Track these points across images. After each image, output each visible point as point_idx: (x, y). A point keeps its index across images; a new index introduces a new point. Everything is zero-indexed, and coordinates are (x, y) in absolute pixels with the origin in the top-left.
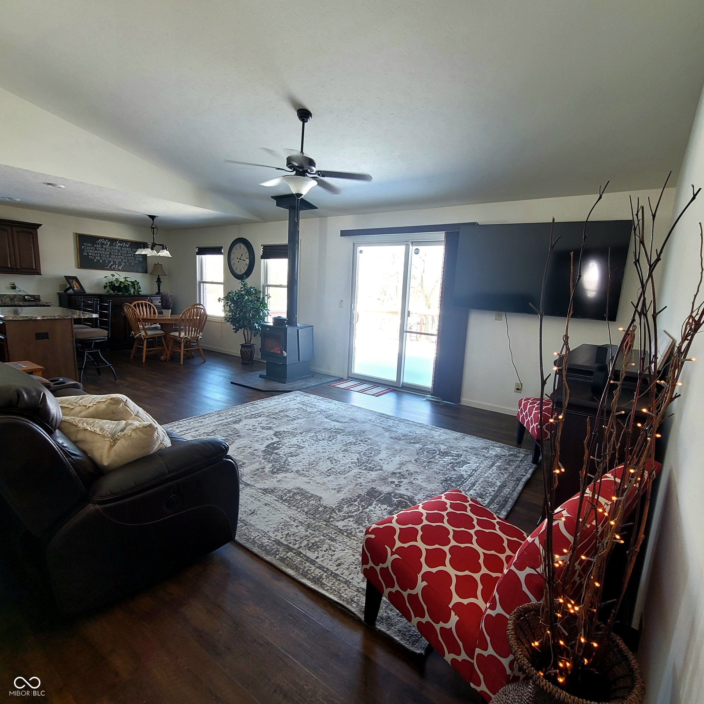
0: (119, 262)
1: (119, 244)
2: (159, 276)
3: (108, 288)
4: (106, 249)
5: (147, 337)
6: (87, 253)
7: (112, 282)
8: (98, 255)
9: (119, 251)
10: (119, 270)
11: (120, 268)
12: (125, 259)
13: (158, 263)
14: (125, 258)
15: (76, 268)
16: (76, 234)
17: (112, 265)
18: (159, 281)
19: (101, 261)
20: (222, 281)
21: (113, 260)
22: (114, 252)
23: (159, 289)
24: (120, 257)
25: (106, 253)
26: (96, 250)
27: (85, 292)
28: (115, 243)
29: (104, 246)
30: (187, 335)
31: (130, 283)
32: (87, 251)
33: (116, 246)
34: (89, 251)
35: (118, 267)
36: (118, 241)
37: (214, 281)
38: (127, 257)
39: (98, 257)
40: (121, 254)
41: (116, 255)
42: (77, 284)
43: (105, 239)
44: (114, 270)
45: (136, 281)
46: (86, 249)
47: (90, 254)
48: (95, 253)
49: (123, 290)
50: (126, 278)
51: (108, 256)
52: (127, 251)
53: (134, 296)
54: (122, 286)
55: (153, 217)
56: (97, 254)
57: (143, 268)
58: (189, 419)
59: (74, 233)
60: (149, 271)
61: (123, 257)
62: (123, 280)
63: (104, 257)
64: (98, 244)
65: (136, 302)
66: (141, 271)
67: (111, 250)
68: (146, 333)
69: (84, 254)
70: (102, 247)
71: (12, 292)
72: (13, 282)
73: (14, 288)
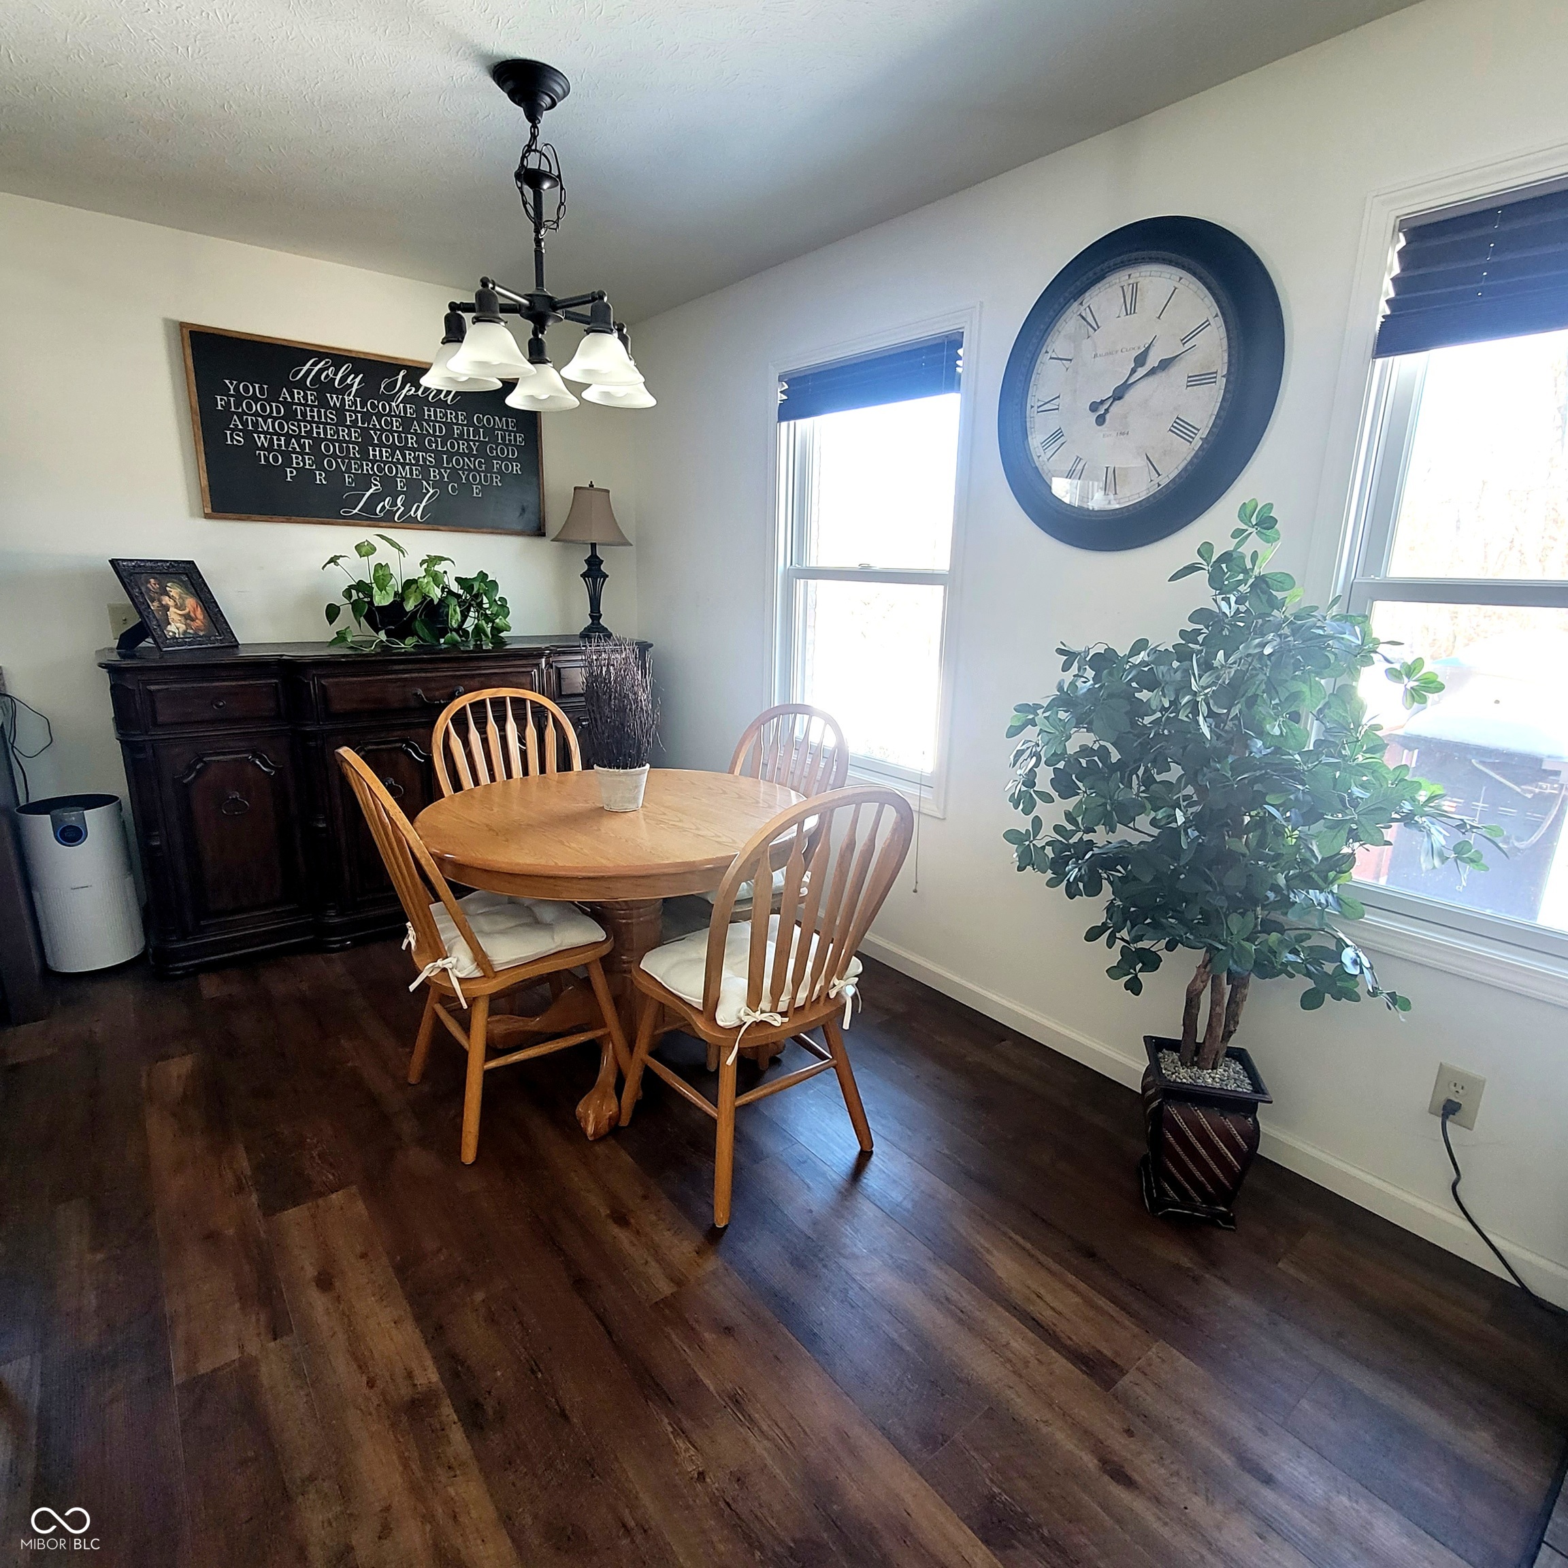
0: (409, 482)
1: (409, 390)
2: (593, 546)
3: (346, 617)
4: (340, 411)
5: (493, 986)
6: (248, 435)
7: (361, 586)
8: (302, 446)
9: (406, 423)
10: (409, 522)
11: (417, 512)
12: (439, 466)
13: (591, 486)
14: (439, 460)
15: (193, 514)
16: (182, 325)
17: (376, 498)
18: (594, 572)
19: (320, 478)
20: (942, 563)
21: (380, 469)
22: (382, 430)
23: (595, 614)
24: (415, 458)
25: (343, 433)
26: (290, 416)
27: (236, 645)
28: (386, 381)
29: (334, 400)
30: (765, 1004)
31: (455, 588)
32: (245, 424)
33: (392, 398)
34: (255, 424)
35: (407, 506)
36: (402, 374)
37: (878, 564)
38: (451, 456)
39: (303, 453)
40: (420, 438)
41: (393, 448)
42: (191, 602)
43: (338, 358)
44: (388, 519)
45: (483, 576)
46: (240, 416)
47: (261, 440)
48: (288, 437)
49: (418, 625)
50: (432, 560)
51: (354, 451)
52: (449, 426)
53: (478, 656)
54: (410, 606)
56: (298, 438)
57: (523, 510)
59: (167, 322)
60: (554, 523)
61: (431, 459)
62: (419, 572)
63: (334, 456)
64: (301, 385)
65: (464, 701)
66: (519, 528)
67: (367, 417)
68: (480, 958)
69: (229, 442)
70: (324, 403)
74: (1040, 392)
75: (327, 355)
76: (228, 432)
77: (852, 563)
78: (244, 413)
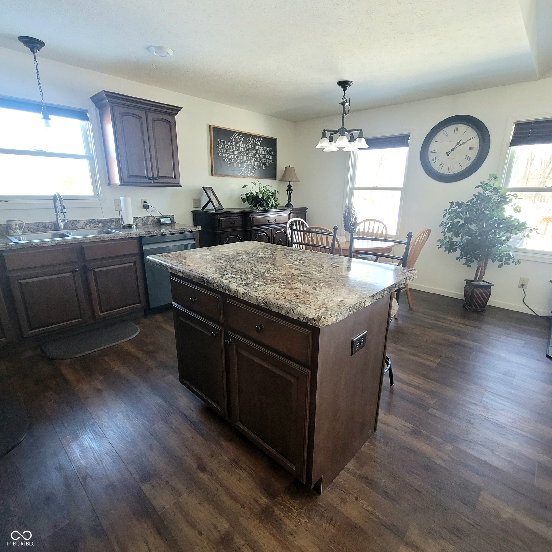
0: (251, 166)
1: (252, 141)
2: (290, 182)
4: (239, 147)
6: (222, 154)
8: (232, 157)
9: (251, 150)
10: (251, 177)
11: (252, 174)
12: (257, 161)
13: (290, 166)
14: (257, 159)
15: (209, 175)
16: (210, 126)
17: (245, 170)
18: (289, 189)
19: (235, 165)
21: (246, 162)
22: (247, 152)
23: (289, 201)
24: (253, 159)
25: (240, 153)
26: (230, 149)
28: (248, 139)
29: (238, 144)
32: (221, 151)
33: (249, 144)
34: (223, 151)
36: (251, 137)
37: (380, 186)
38: (259, 158)
39: (232, 158)
40: (254, 154)
41: (249, 157)
42: (215, 198)
43: (240, 133)
44: (247, 176)
47: (224, 155)
48: (229, 154)
50: (265, 186)
51: (241, 157)
52: (259, 150)
56: (231, 154)
59: (207, 124)
60: (278, 176)
63: (238, 159)
64: (232, 140)
66: (271, 177)
67: (244, 149)
69: (218, 156)
70: (236, 145)
71: (144, 214)
72: (144, 198)
73: (146, 207)
75: (236, 133)
76: (218, 153)
77: (372, 186)
78: (221, 148)
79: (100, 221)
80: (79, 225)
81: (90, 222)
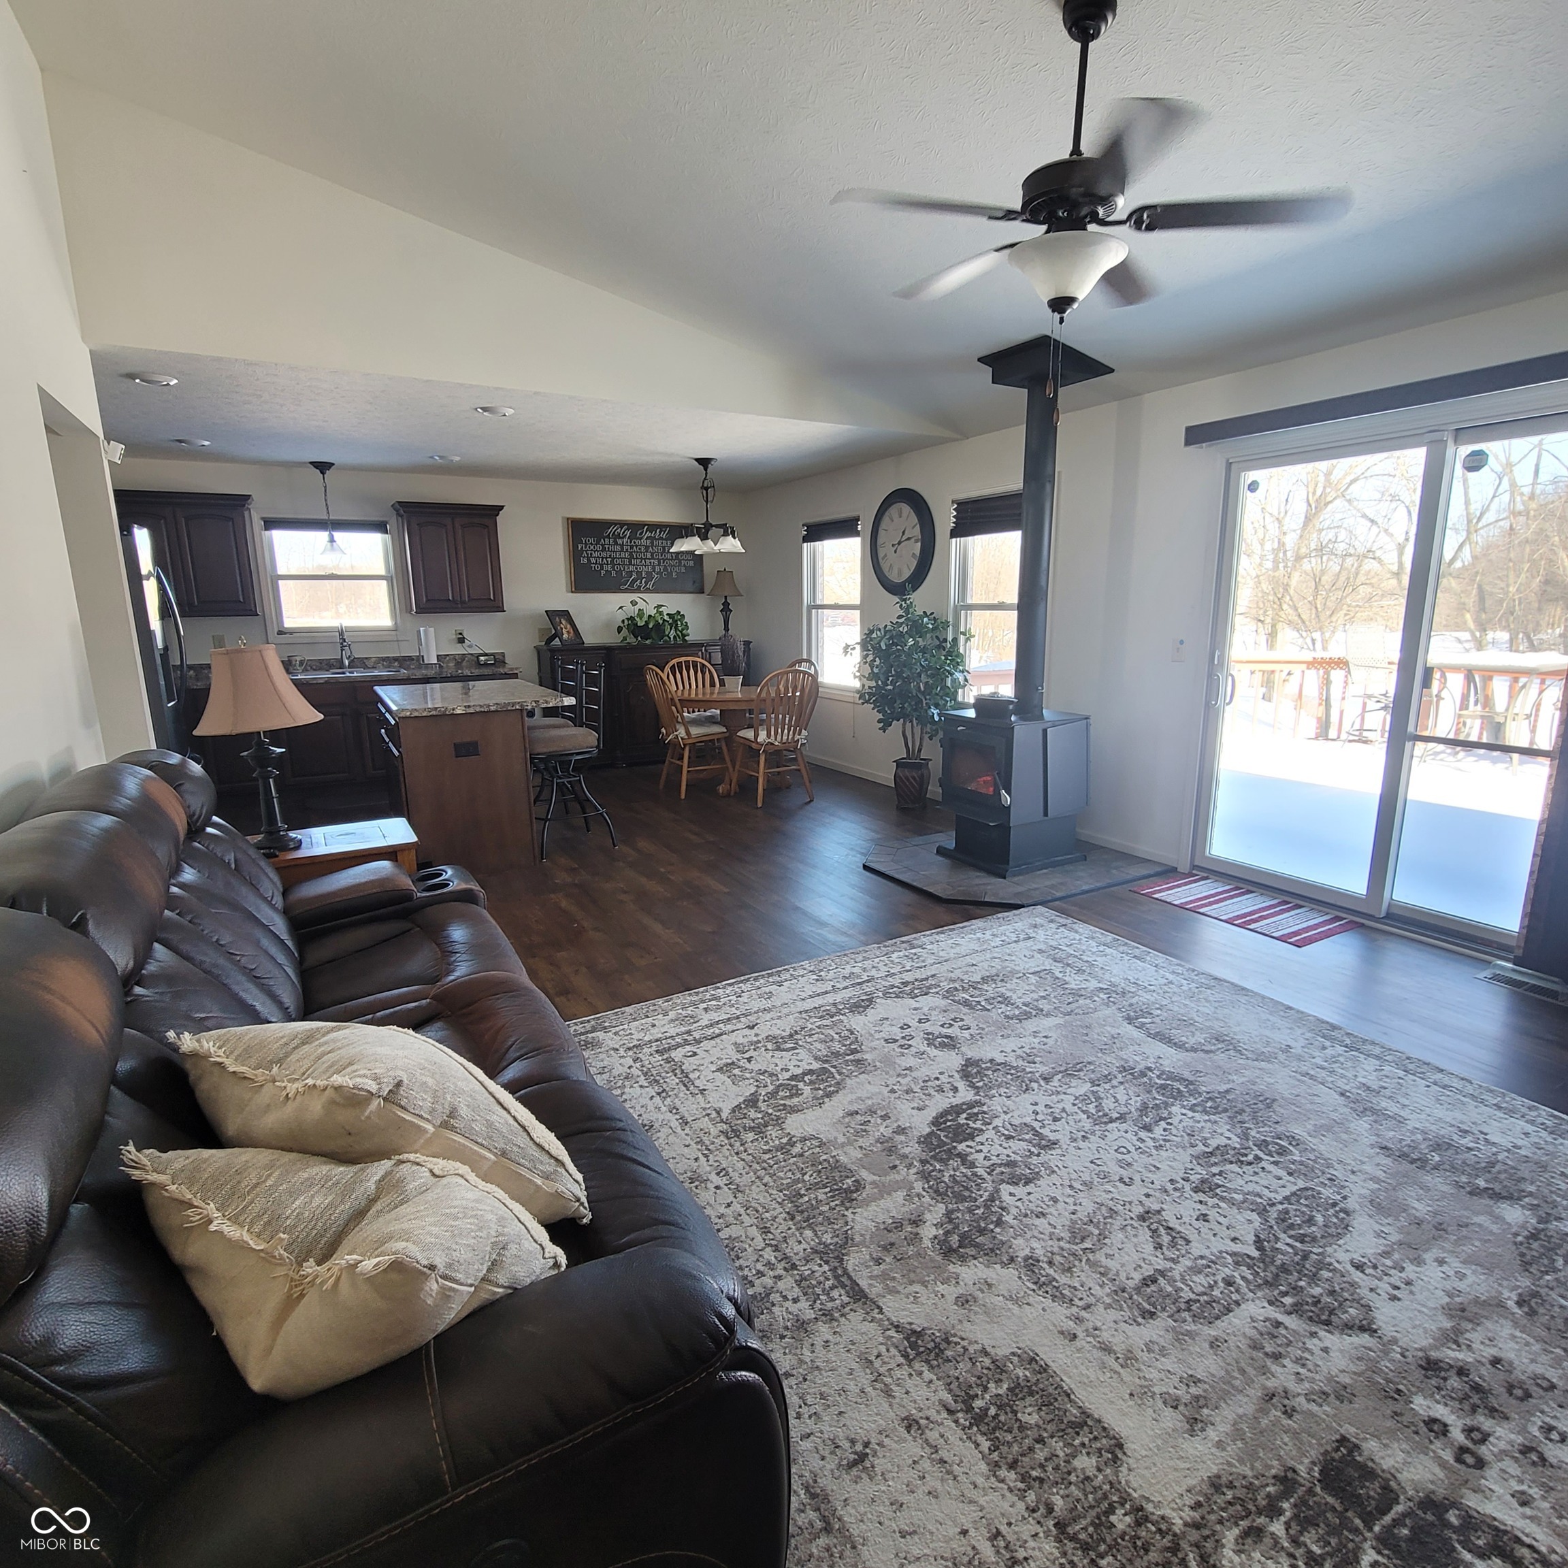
0: (647, 573)
1: (648, 534)
2: (726, 597)
3: (625, 632)
4: (622, 546)
5: (690, 741)
6: (588, 559)
7: (632, 619)
8: (607, 561)
9: (647, 548)
10: (647, 591)
11: (650, 586)
12: (659, 565)
13: (725, 569)
14: (659, 562)
15: (567, 592)
16: (568, 519)
17: (635, 581)
18: (726, 609)
19: (614, 574)
20: (858, 602)
21: (636, 568)
22: (637, 552)
23: (727, 628)
24: (650, 563)
25: (623, 555)
26: (604, 550)
27: (584, 643)
28: (640, 531)
29: (620, 542)
30: (773, 737)
31: (666, 618)
32: (588, 554)
33: (641, 539)
34: (591, 554)
35: (646, 583)
36: (646, 528)
37: (841, 603)
38: (664, 560)
39: (608, 564)
40: (652, 555)
41: (642, 559)
42: (569, 626)
43: (621, 524)
44: (638, 590)
45: (678, 612)
46: (586, 551)
47: (593, 560)
48: (603, 558)
49: (653, 634)
50: (659, 606)
51: (627, 562)
52: (664, 547)
53: (676, 646)
54: (651, 626)
55: (704, 462)
56: (606, 558)
57: (694, 582)
58: (741, 982)
59: (563, 518)
60: (708, 587)
61: (656, 562)
62: (653, 612)
63: (619, 564)
64: (608, 537)
65: (675, 661)
66: (691, 590)
67: (632, 547)
68: (688, 733)
69: (582, 562)
70: (616, 543)
71: (459, 650)
72: (459, 628)
73: (461, 640)
74: (880, 541)
75: (616, 524)
76: (582, 558)
78: (588, 550)
79: (395, 659)
80: (369, 663)
81: (384, 659)
